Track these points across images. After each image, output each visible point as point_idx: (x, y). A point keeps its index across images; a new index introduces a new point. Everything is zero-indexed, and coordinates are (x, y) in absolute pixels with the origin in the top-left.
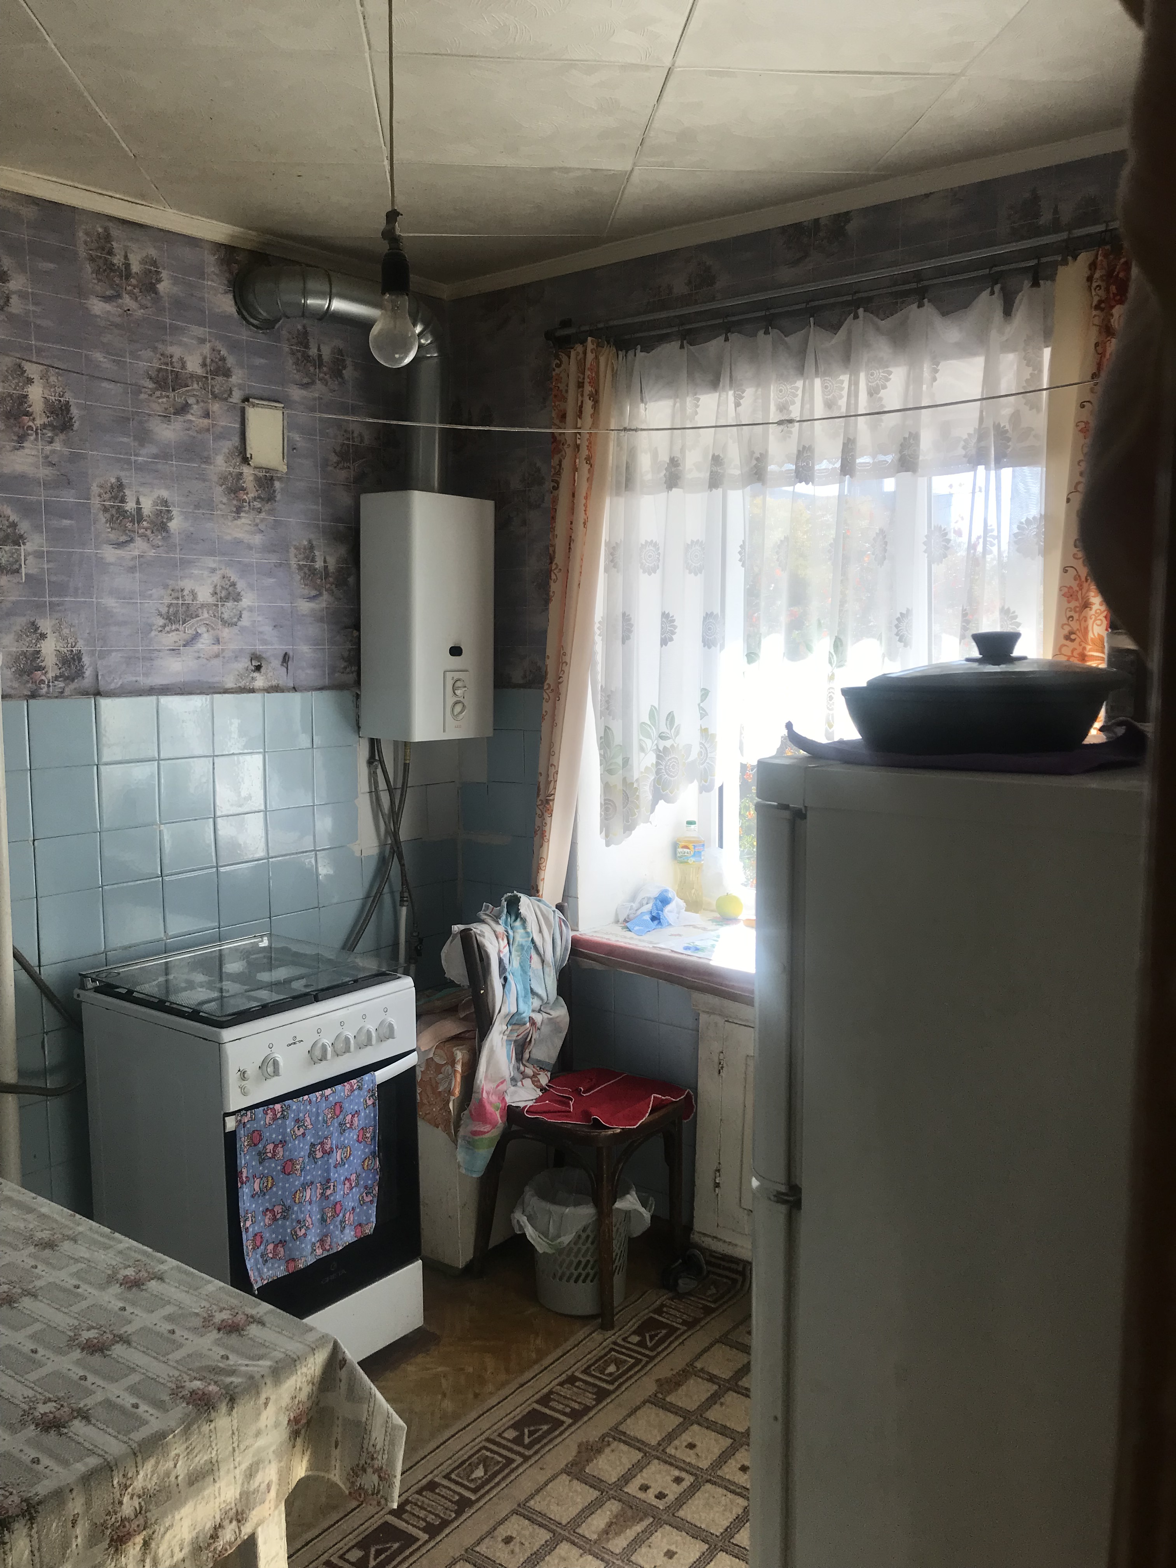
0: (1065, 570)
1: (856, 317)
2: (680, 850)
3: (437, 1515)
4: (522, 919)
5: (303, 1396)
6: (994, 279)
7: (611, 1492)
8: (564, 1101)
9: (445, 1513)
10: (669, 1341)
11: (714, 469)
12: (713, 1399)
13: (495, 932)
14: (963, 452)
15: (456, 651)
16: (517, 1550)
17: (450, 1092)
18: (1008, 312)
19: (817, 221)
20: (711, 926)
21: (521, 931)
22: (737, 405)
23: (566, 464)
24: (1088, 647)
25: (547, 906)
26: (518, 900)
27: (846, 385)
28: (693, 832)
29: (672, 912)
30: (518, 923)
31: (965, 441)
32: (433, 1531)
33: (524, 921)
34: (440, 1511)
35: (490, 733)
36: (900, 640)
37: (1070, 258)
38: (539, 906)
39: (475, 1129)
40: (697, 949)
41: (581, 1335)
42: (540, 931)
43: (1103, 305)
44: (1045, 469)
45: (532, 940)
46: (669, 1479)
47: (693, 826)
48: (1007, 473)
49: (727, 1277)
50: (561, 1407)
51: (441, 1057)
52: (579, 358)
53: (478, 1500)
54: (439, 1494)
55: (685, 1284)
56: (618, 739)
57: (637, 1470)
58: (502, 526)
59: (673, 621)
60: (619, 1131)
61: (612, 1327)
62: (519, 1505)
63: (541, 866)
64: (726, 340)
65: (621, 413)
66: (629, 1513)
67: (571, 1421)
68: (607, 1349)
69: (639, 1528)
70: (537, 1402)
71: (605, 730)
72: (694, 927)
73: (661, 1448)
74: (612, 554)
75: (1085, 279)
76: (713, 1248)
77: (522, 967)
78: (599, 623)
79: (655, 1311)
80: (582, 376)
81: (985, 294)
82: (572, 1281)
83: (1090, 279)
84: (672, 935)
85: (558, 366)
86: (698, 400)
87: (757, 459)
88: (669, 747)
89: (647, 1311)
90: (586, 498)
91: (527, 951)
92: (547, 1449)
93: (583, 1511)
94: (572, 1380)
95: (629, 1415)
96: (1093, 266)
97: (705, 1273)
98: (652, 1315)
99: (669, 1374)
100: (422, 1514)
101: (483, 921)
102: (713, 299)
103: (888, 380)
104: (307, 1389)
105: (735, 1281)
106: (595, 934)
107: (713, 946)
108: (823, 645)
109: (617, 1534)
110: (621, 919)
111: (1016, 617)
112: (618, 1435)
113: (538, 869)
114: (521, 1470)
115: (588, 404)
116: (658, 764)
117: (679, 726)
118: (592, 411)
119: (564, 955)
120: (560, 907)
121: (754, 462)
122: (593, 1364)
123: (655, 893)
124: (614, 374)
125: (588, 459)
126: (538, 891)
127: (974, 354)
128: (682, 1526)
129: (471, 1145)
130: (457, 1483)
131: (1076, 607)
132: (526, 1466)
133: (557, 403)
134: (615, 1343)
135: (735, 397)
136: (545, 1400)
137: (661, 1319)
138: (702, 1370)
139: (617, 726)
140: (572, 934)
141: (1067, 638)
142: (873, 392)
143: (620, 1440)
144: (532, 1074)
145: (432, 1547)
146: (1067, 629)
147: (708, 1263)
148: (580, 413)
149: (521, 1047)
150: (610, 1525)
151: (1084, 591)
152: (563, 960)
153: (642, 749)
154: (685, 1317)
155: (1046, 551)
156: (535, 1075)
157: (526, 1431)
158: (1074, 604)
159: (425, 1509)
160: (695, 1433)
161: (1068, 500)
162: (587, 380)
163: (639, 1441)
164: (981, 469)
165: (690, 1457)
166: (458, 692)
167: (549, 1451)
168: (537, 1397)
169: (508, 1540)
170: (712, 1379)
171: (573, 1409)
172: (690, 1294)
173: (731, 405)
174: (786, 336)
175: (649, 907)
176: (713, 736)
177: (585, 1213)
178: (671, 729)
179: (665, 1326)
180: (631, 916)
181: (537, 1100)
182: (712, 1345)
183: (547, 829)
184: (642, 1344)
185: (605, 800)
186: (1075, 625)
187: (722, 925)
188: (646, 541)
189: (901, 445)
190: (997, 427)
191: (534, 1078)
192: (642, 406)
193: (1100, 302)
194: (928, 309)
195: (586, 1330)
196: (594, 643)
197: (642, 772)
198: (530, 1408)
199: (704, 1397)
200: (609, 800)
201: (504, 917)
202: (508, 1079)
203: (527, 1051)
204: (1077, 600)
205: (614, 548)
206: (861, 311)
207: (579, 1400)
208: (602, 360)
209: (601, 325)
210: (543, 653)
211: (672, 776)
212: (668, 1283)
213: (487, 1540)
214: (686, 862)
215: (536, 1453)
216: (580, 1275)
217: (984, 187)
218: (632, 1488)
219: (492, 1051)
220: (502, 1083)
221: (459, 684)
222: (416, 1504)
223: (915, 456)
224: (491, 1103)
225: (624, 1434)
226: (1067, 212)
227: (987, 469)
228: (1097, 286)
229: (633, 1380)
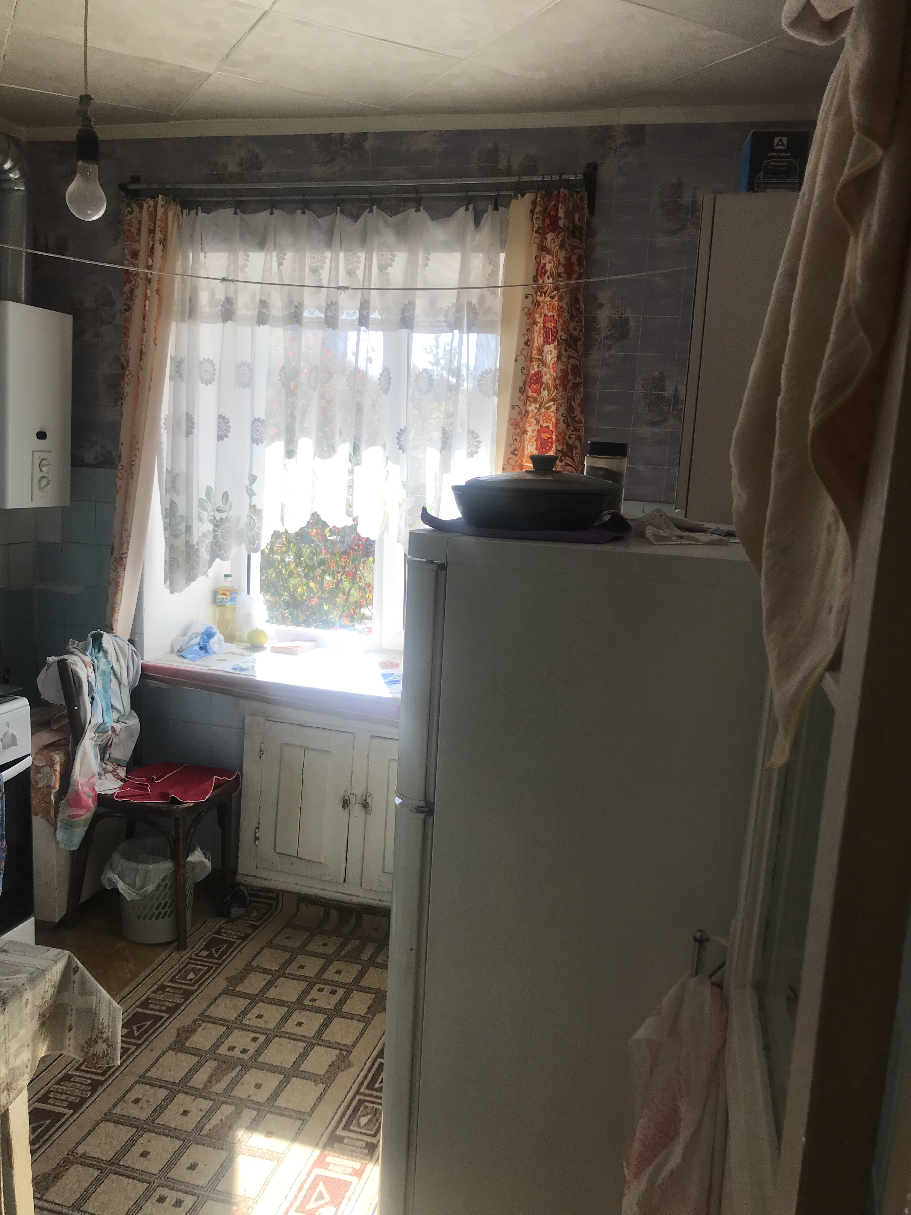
0: (513, 408)
1: (371, 211)
2: (219, 596)
3: (76, 1096)
4: (104, 651)
5: (48, 996)
6: (468, 201)
7: (208, 1055)
8: (143, 787)
9: (82, 1094)
10: (230, 951)
11: (262, 310)
12: (270, 984)
13: (83, 661)
14: (444, 319)
15: (41, 435)
16: (145, 1106)
17: (50, 787)
18: (477, 224)
19: (342, 135)
20: (245, 652)
21: (104, 660)
22: (280, 264)
23: (139, 293)
24: (525, 460)
25: (123, 640)
26: (101, 636)
27: (362, 260)
28: (227, 584)
29: (215, 643)
30: (101, 654)
31: (446, 311)
32: (75, 1107)
33: (105, 653)
34: (77, 1092)
35: (67, 503)
36: (400, 448)
37: (519, 195)
38: (116, 641)
39: (72, 813)
40: (242, 669)
41: (163, 955)
42: (118, 660)
43: (540, 231)
44: (499, 337)
45: (112, 667)
46: (248, 1040)
47: (229, 579)
48: (473, 336)
49: (264, 903)
50: (158, 1007)
51: (39, 760)
52: (150, 210)
53: (106, 1080)
54: (74, 1082)
55: (235, 911)
56: (182, 510)
57: (224, 1039)
58: (78, 335)
59: (228, 422)
60: (192, 804)
61: (185, 948)
62: (140, 1077)
63: (116, 610)
64: (272, 213)
65: (185, 258)
66: (224, 1066)
67: (168, 1015)
68: (184, 964)
69: (232, 1074)
70: (138, 1007)
71: (171, 504)
72: (234, 653)
73: (239, 1021)
74: (177, 367)
75: (529, 211)
76: (254, 884)
77: (103, 687)
78: (165, 419)
79: (216, 933)
80: (153, 225)
81: (462, 210)
82: (154, 919)
83: (532, 212)
84: (219, 660)
85: (130, 213)
86: (248, 256)
87: (296, 307)
88: (224, 518)
89: (210, 933)
90: (156, 321)
91: (108, 676)
92: (153, 1037)
93: (189, 1072)
94: (162, 988)
95: (211, 1004)
96: (534, 203)
97: (248, 902)
98: (213, 935)
99: (234, 973)
100: (64, 1097)
101: (73, 653)
102: (260, 181)
103: (393, 261)
104: (51, 991)
105: (271, 905)
106: (158, 662)
107: (253, 667)
108: (344, 449)
109: (218, 1081)
110: (176, 649)
111: (478, 437)
112: (205, 1018)
113: (113, 612)
114: (136, 1054)
115: (158, 248)
116: (214, 531)
117: (231, 502)
118: (161, 254)
119: (136, 677)
120: (131, 641)
121: (293, 310)
122: (177, 975)
123: (201, 629)
124: (179, 227)
125: (158, 291)
126: (112, 629)
127: (454, 250)
128: (262, 1067)
129: (69, 825)
130: (87, 1072)
131: (518, 433)
132: (139, 1051)
133: (129, 243)
134: (190, 958)
135: (278, 258)
136: (145, 1004)
137: (221, 937)
138: (258, 967)
139: (181, 502)
140: (141, 662)
141: (513, 453)
142: (382, 268)
143: (208, 1022)
144: (112, 769)
145: (78, 1117)
146: (513, 447)
147: (251, 895)
148: (151, 253)
149: (104, 750)
150: (211, 1076)
151: (524, 422)
152: (135, 681)
153: (200, 519)
154: (238, 934)
155: (500, 394)
156: (114, 770)
157: (134, 1028)
158: (518, 431)
159: (66, 1094)
160: (261, 1008)
161: (516, 360)
162: (158, 229)
163: (221, 1019)
164: (456, 332)
165: (260, 1023)
166: (44, 469)
167: (155, 1037)
168: (137, 1004)
169: (137, 1101)
170: (266, 971)
171: (168, 1007)
172: (238, 918)
173: (275, 264)
174: (318, 217)
175: (198, 639)
176: (260, 511)
177: (165, 867)
178: (226, 504)
179: (225, 941)
180: (184, 647)
181: (120, 788)
182: (262, 949)
183: (121, 580)
184: (210, 956)
185: (170, 558)
186: (518, 445)
187: (254, 652)
188: (204, 359)
189: (403, 309)
190: (469, 304)
191: (114, 773)
192: (202, 255)
193: (539, 228)
194: (423, 214)
195: (168, 951)
196: (160, 435)
197: (199, 537)
198: (134, 1012)
199: (263, 984)
200: (173, 558)
201: (90, 650)
202: (97, 774)
203: (108, 752)
204: (519, 428)
205: (179, 362)
206: (375, 208)
207: (171, 1000)
208: (170, 215)
209: (168, 186)
210: (116, 442)
211: (226, 540)
212: (223, 912)
213: (120, 1103)
214: (224, 606)
215: (145, 1041)
216: (160, 913)
217: (462, 134)
218: (223, 1050)
219: (85, 753)
220: (93, 777)
221: (44, 462)
222: (57, 1092)
223: (412, 318)
224: (85, 793)
225: (210, 1017)
226: (517, 162)
227: (461, 332)
228: (537, 218)
229: (209, 981)
